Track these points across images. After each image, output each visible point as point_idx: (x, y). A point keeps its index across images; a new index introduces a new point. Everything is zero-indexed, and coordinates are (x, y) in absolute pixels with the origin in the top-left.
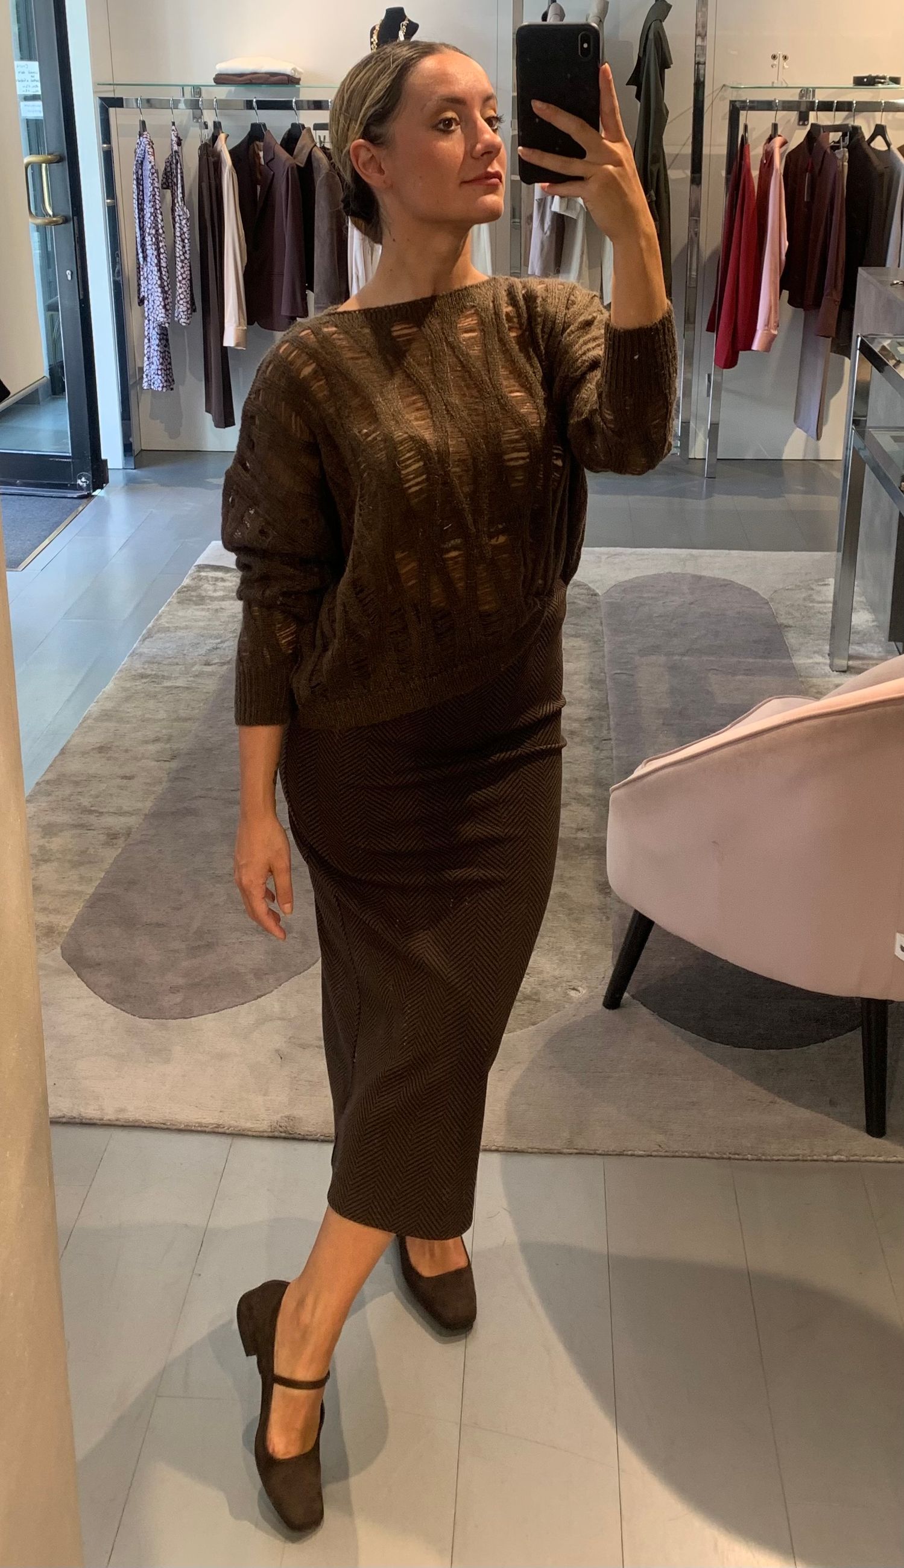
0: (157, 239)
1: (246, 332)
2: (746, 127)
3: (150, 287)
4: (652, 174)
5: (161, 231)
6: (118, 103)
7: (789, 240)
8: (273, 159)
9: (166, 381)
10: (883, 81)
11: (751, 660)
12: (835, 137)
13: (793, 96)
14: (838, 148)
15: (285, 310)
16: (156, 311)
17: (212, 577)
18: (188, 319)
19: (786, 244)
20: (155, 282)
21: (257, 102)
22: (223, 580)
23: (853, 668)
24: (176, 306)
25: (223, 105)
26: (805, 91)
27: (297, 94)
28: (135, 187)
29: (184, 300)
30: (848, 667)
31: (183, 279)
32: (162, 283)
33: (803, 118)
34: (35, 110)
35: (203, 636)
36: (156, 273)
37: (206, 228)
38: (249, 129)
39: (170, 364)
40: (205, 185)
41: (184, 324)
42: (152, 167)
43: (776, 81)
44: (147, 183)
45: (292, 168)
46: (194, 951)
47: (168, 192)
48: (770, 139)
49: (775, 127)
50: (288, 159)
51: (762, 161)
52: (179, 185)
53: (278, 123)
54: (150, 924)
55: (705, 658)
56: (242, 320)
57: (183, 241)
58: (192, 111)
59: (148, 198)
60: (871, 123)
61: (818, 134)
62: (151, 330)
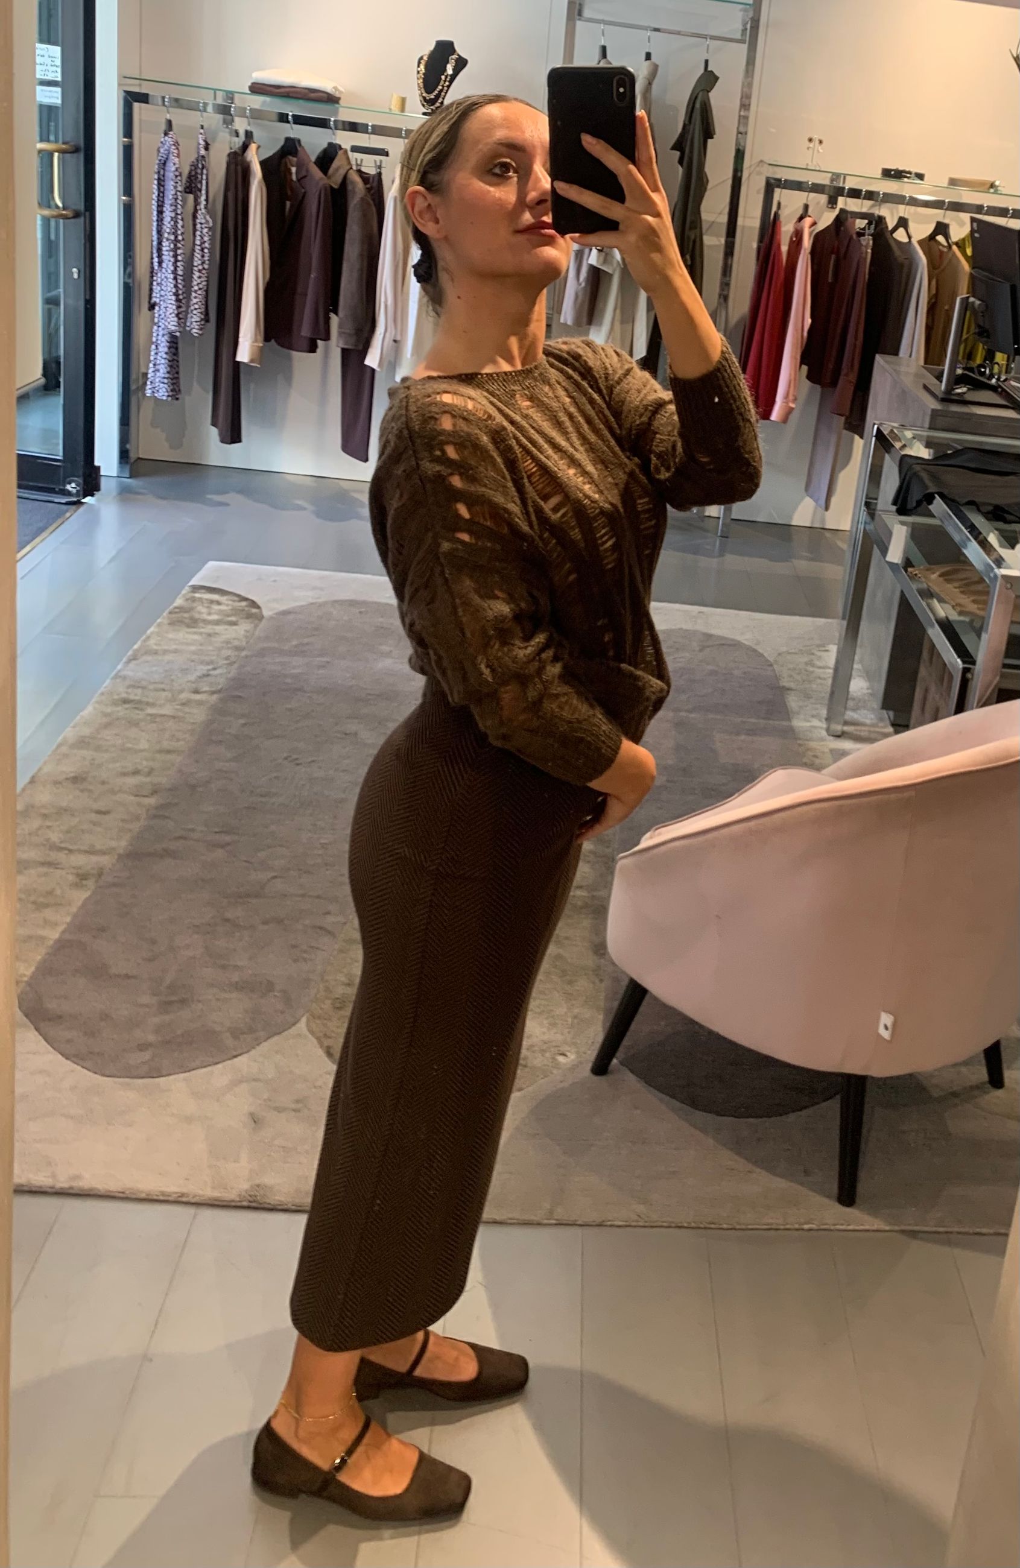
0: (175, 245)
1: (261, 349)
2: (779, 204)
3: (163, 293)
4: (689, 238)
5: (180, 238)
6: (144, 98)
7: (812, 316)
8: (306, 176)
9: (172, 391)
10: (909, 175)
11: (753, 721)
12: (861, 223)
13: (824, 180)
14: (863, 235)
15: (306, 331)
16: (166, 318)
17: (207, 599)
18: (201, 329)
19: (808, 321)
20: (169, 289)
21: (293, 116)
22: (218, 603)
23: (848, 732)
24: (189, 316)
25: (256, 115)
26: (836, 176)
27: (336, 113)
28: (156, 187)
29: (199, 311)
30: (844, 732)
31: (200, 289)
32: (177, 291)
33: (832, 202)
34: (53, 96)
35: (193, 661)
36: (171, 281)
37: (228, 238)
38: (282, 143)
39: (177, 373)
40: (232, 195)
41: (197, 335)
42: (177, 170)
43: (811, 164)
44: (170, 185)
45: (326, 189)
46: (165, 1007)
47: (191, 197)
48: (801, 218)
49: (806, 207)
50: (321, 179)
51: (791, 238)
52: (204, 192)
53: (314, 141)
54: (119, 975)
55: (710, 716)
56: (259, 336)
57: (202, 250)
58: (221, 116)
59: (169, 201)
60: (895, 214)
61: (846, 219)
62: (160, 337)
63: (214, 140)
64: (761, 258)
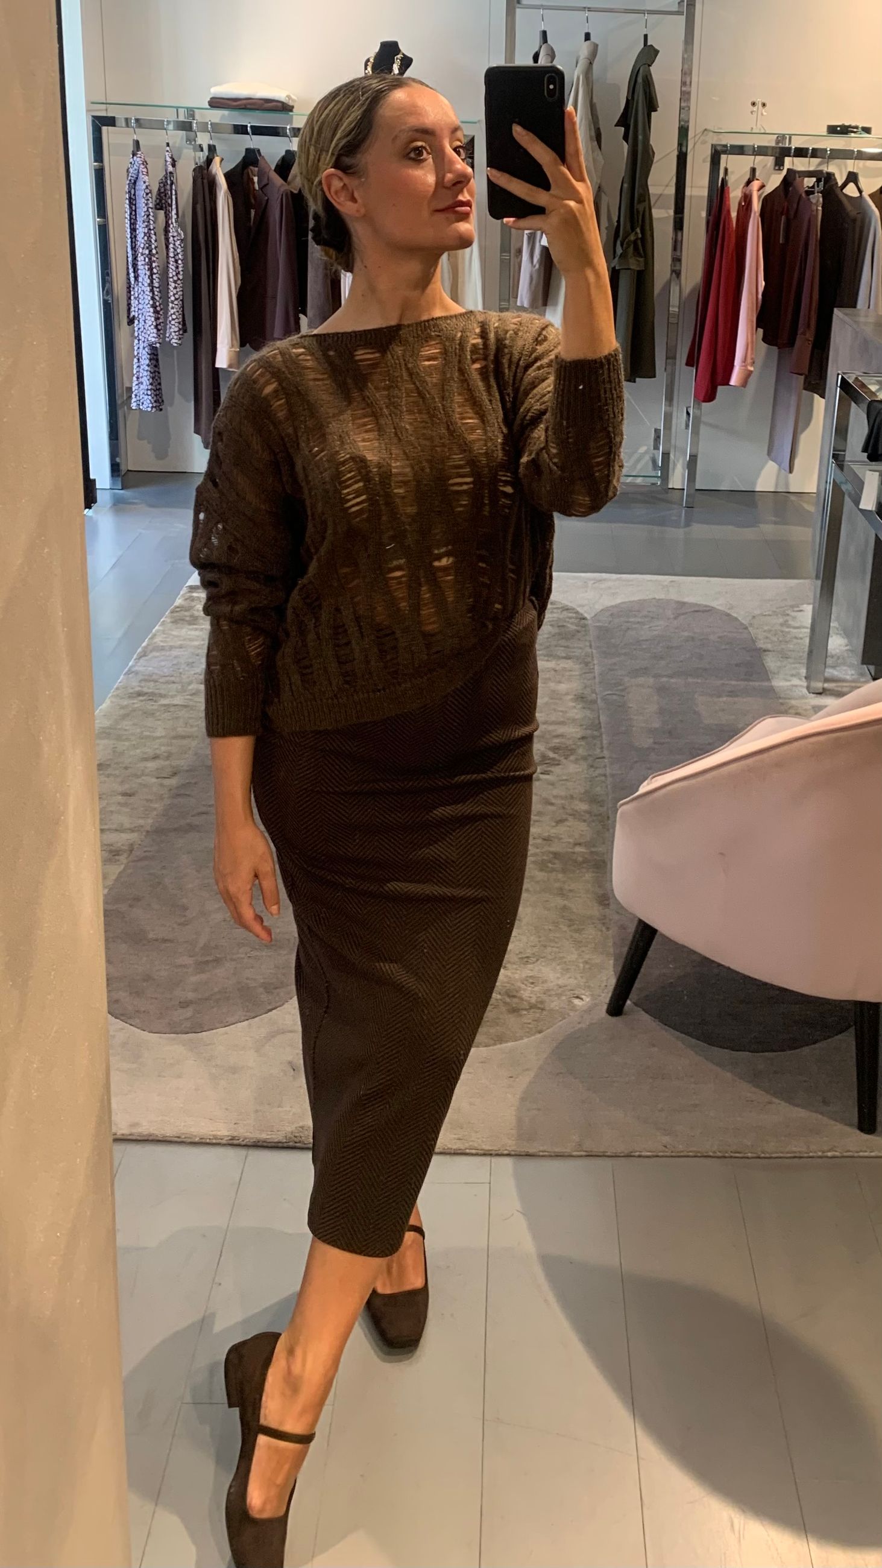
0: (150, 259)
1: (238, 354)
2: (726, 170)
3: (141, 306)
4: (638, 212)
5: (154, 251)
6: (111, 121)
7: (766, 279)
8: (267, 184)
9: (156, 402)
10: (855, 130)
11: (733, 683)
12: (809, 182)
13: (770, 142)
14: (813, 193)
15: (277, 331)
16: (146, 331)
18: (180, 339)
19: (762, 284)
20: (147, 302)
21: (252, 127)
23: (829, 690)
24: (168, 327)
25: (216, 128)
26: (781, 138)
27: (291, 122)
28: (128, 207)
29: (176, 320)
30: (824, 689)
31: (176, 299)
32: (154, 303)
33: (779, 164)
36: (148, 293)
37: (200, 250)
38: (243, 154)
39: (159, 384)
40: (199, 207)
41: (175, 345)
42: (147, 188)
43: (754, 127)
44: (141, 203)
45: (287, 195)
46: (201, 966)
48: (749, 182)
49: (753, 170)
50: (282, 185)
51: (740, 204)
52: (174, 206)
54: (156, 940)
55: (690, 680)
56: (235, 342)
57: (176, 261)
58: (184, 132)
59: (140, 219)
60: (844, 170)
61: (795, 179)
62: (141, 350)
63: (179, 158)
64: (710, 228)
